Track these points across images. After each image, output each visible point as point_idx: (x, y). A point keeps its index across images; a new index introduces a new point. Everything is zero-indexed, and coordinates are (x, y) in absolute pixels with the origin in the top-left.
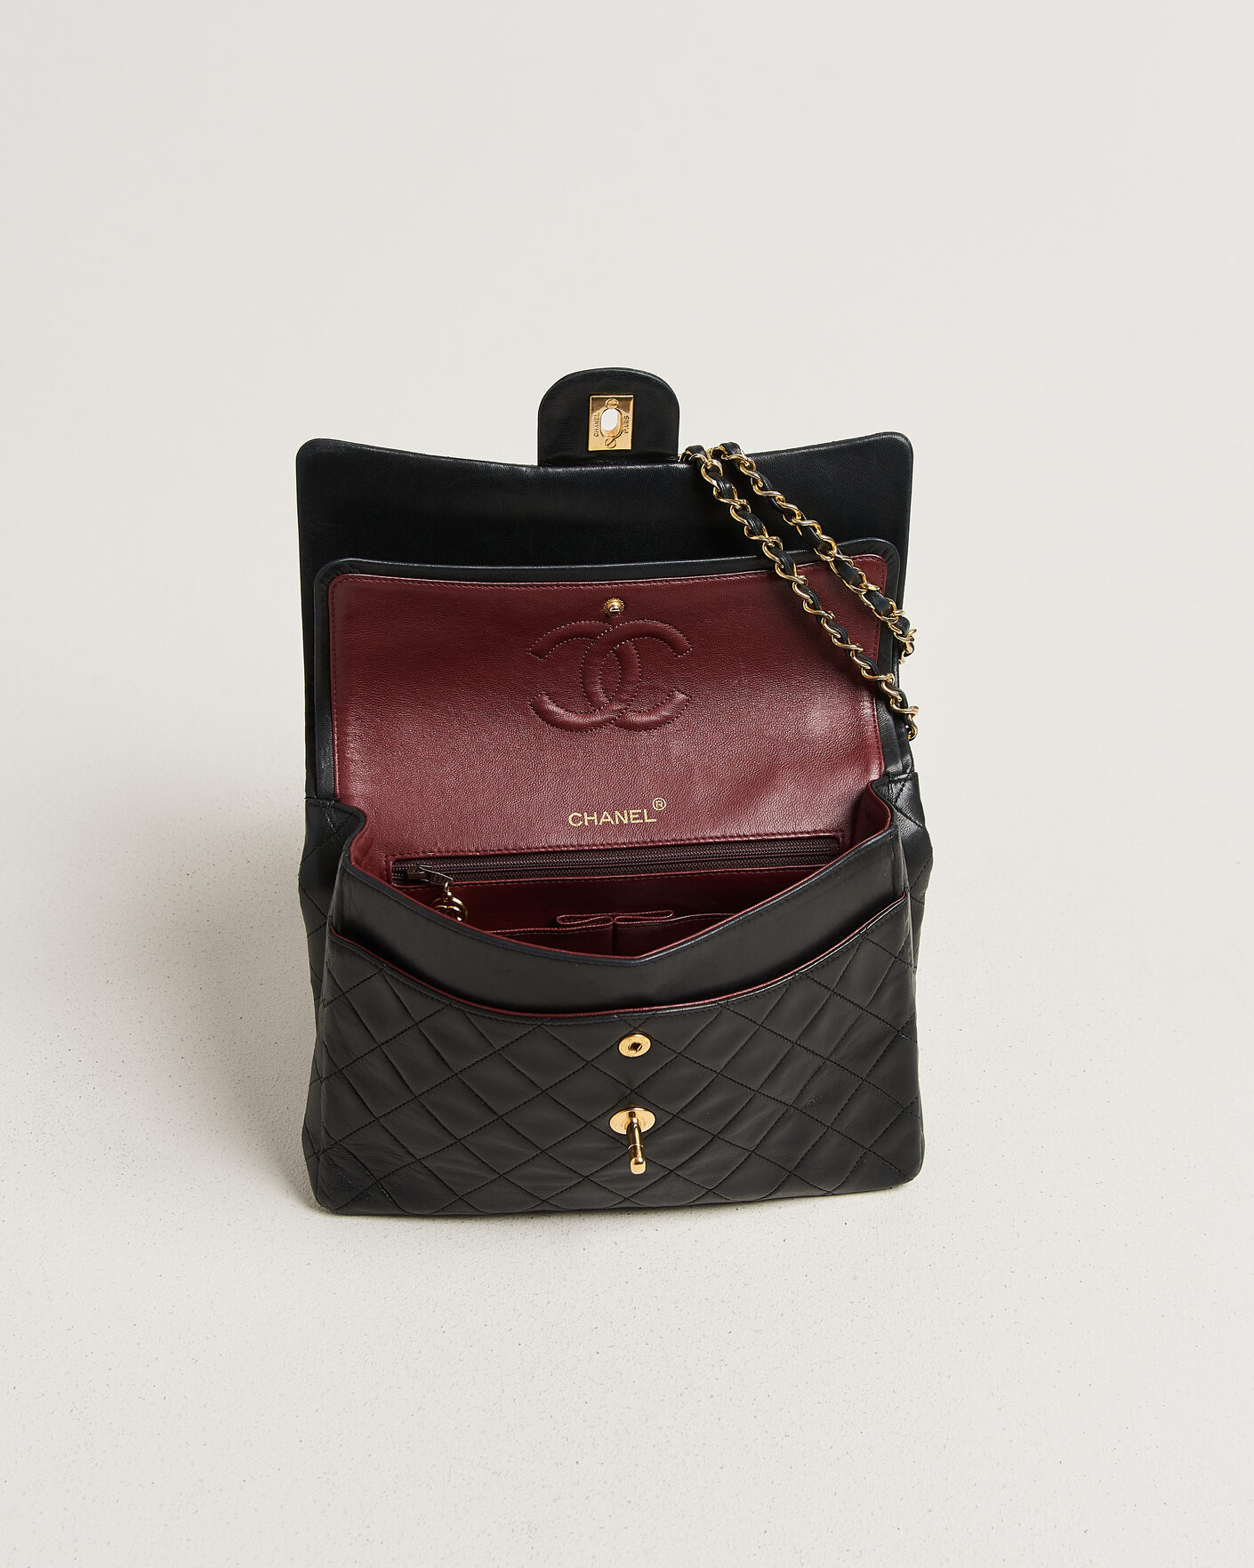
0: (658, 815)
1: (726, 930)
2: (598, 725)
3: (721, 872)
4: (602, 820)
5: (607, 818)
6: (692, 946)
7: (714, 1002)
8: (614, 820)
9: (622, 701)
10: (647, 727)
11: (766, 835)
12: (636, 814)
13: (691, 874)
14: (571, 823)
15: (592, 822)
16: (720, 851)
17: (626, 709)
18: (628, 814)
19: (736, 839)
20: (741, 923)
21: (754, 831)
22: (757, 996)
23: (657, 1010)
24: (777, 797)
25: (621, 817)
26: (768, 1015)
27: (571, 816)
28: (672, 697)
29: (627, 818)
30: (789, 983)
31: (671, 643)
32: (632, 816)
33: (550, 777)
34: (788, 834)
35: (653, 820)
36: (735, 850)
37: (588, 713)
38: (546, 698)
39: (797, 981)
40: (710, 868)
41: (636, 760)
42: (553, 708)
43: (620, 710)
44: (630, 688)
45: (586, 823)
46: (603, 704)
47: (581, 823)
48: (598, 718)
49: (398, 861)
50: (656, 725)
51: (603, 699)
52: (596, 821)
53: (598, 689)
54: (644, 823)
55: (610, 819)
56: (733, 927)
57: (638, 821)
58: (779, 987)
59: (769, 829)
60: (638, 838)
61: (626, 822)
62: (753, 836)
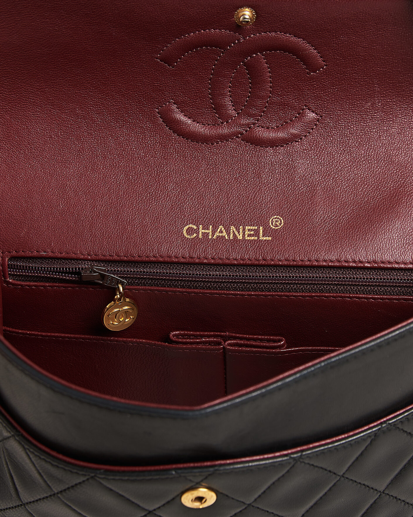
0: (274, 233)
1: (305, 377)
2: (224, 138)
3: (333, 296)
4: (217, 234)
5: (222, 232)
6: (263, 395)
7: (286, 455)
8: (229, 235)
9: (250, 115)
10: (274, 143)
11: (383, 262)
12: (252, 230)
13: (302, 296)
14: (185, 234)
15: (205, 235)
16: (332, 274)
17: (254, 124)
18: (244, 230)
19: (351, 264)
20: (323, 370)
21: (371, 258)
22: (336, 448)
23: (221, 465)
24: (398, 225)
25: (236, 233)
26: (351, 466)
27: (187, 227)
28: (302, 115)
29: (241, 235)
30: (376, 434)
31: (305, 59)
32: (247, 233)
33: (171, 186)
34: (405, 264)
35: (267, 238)
36: (349, 275)
37: (215, 124)
38: (174, 107)
39: (384, 432)
40: (322, 291)
41: (259, 176)
42: (181, 117)
43: (248, 125)
44: (259, 102)
45: (200, 236)
46: (231, 117)
47: (195, 235)
48: (225, 130)
49: (12, 258)
50: (284, 142)
51: (233, 113)
52: (211, 233)
53: (228, 102)
54: (259, 241)
55: (224, 234)
56: (313, 374)
57: (253, 238)
58: (363, 439)
59: (387, 257)
60: (250, 255)
61: (240, 237)
62: (368, 262)
